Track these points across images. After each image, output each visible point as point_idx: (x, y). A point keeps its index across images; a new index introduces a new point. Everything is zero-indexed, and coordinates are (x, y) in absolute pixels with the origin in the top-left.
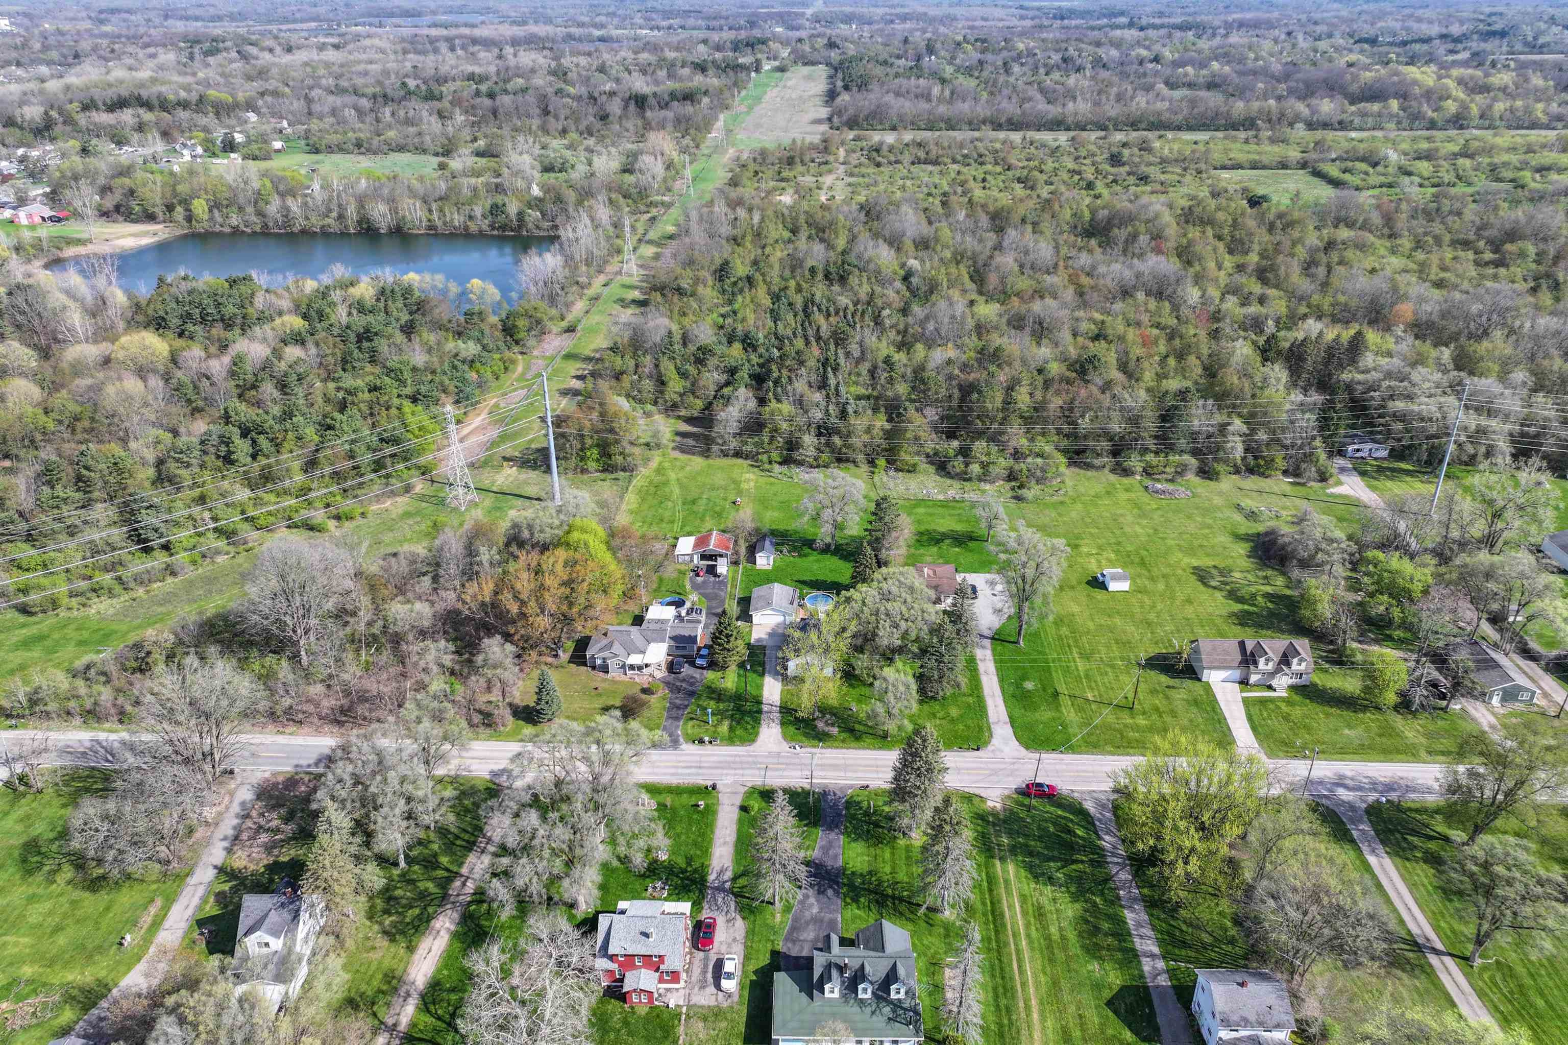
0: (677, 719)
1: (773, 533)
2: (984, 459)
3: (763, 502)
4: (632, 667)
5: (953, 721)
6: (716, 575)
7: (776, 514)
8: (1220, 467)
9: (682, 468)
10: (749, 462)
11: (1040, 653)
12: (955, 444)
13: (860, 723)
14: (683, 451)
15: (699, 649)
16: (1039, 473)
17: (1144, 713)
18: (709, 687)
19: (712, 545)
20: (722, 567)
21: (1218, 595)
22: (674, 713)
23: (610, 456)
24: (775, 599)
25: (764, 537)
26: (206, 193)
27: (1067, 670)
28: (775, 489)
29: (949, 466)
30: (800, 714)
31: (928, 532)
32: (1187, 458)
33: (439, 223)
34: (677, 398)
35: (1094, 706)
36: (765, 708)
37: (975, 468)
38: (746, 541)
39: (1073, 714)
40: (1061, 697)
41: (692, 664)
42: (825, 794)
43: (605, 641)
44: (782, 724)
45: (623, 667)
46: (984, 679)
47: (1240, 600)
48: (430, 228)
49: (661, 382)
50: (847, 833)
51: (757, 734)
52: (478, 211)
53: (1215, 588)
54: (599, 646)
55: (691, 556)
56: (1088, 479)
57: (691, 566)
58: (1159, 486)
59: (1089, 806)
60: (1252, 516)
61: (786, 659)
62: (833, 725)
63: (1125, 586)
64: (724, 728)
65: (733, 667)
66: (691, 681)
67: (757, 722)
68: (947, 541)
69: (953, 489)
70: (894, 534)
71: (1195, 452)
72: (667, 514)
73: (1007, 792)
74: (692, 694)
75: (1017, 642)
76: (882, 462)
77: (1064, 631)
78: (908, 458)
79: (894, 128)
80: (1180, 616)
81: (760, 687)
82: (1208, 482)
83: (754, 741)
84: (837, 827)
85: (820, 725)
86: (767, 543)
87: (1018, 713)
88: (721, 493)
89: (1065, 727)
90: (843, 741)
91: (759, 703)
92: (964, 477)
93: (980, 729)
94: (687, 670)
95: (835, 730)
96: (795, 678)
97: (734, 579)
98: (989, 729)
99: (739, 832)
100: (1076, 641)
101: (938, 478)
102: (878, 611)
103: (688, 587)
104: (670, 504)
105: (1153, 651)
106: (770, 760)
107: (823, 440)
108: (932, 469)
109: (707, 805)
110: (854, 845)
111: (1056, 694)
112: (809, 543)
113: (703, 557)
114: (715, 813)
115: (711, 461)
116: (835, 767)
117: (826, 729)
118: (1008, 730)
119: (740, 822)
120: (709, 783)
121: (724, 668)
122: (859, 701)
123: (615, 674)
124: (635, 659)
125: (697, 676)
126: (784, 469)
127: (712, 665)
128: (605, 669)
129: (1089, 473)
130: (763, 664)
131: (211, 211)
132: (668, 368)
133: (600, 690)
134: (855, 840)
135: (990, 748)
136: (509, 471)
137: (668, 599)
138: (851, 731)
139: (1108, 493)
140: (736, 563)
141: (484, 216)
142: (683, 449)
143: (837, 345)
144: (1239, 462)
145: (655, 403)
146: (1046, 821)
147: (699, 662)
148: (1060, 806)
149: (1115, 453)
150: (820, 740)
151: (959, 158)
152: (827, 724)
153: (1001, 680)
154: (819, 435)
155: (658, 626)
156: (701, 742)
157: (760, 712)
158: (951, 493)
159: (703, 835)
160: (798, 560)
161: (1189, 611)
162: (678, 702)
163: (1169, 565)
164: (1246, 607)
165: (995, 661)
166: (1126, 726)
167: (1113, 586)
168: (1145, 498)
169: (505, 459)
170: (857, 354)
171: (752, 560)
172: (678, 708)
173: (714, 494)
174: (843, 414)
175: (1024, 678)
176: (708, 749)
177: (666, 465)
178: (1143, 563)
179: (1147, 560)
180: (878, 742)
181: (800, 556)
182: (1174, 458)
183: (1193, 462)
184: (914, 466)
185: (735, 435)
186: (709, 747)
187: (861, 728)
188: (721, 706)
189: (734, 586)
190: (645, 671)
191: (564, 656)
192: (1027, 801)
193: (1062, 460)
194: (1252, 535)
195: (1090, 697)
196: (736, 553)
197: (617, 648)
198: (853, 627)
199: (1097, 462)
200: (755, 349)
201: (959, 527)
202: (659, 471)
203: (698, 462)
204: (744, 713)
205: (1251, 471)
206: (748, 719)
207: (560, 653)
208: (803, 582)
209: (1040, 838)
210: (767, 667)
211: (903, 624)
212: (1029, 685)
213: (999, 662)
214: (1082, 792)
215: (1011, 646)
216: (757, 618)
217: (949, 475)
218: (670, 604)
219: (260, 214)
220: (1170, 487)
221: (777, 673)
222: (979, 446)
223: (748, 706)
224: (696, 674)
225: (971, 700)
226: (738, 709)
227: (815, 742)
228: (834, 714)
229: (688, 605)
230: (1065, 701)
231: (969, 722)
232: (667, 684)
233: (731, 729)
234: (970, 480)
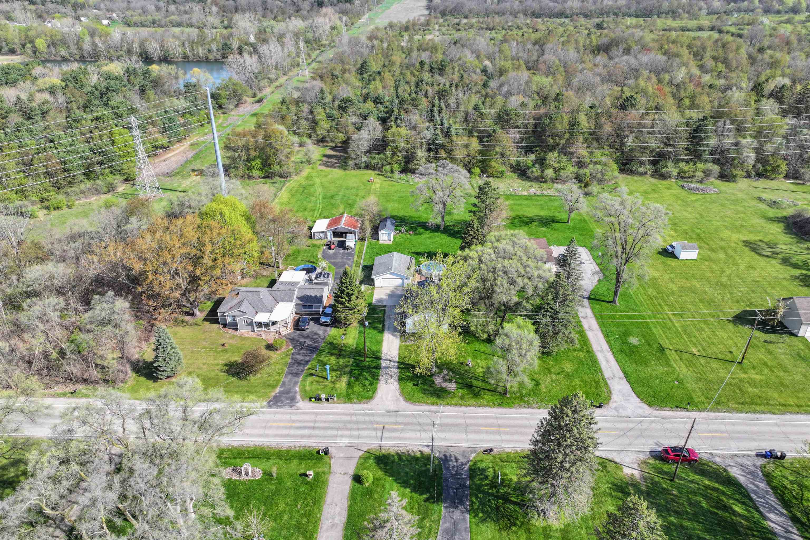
0: (297, 374)
1: (394, 218)
2: (556, 165)
3: (387, 197)
4: (260, 325)
5: (568, 376)
6: (345, 248)
7: (396, 205)
8: (738, 172)
9: (326, 176)
10: (376, 172)
11: (634, 310)
12: (532, 157)
13: (477, 379)
14: (327, 166)
15: (325, 307)
16: (599, 176)
17: (754, 368)
18: (331, 344)
19: (343, 225)
20: (350, 242)
21: (773, 262)
22: (295, 369)
23: (270, 166)
24: (395, 265)
25: (386, 219)
26: (46, 35)
27: (664, 326)
28: (395, 189)
29: (529, 172)
30: (418, 371)
31: (518, 217)
32: (710, 166)
33: (190, 54)
34: (325, 133)
35: (702, 361)
36: (384, 364)
37: (549, 173)
38: (371, 221)
39: (684, 370)
40: (667, 352)
41: (317, 320)
42: (446, 459)
43: (236, 301)
44: (400, 379)
45: (251, 324)
46: (590, 335)
47: (795, 266)
48: (184, 58)
49: (315, 123)
50: (473, 511)
51: (375, 391)
52: (214, 47)
53: (768, 257)
54: (230, 305)
55: (325, 233)
56: (636, 181)
57: (325, 241)
58: (693, 185)
59: (735, 472)
60: (773, 204)
61: (404, 316)
62: (450, 381)
63: (693, 255)
64: (343, 384)
65: (355, 324)
66: (313, 337)
67: (376, 377)
68: (535, 223)
69: (534, 188)
70: (495, 214)
71: (716, 162)
72: (310, 206)
73: (642, 457)
74: (314, 350)
75: (613, 302)
76: (477, 170)
77: (651, 292)
78: (496, 165)
79: (466, 17)
80: (749, 279)
81: (379, 343)
82: (727, 184)
83: (370, 398)
84: (462, 502)
85: (438, 381)
86: (389, 222)
87: (631, 368)
88: (354, 191)
89: (681, 382)
90: (462, 398)
91: (378, 358)
92: (541, 179)
93: (597, 384)
94: (312, 327)
95: (452, 386)
96: (413, 334)
97: (360, 251)
98: (606, 384)
99: (350, 508)
100: (664, 300)
101: (520, 181)
102: (495, 269)
103: (320, 255)
104: (313, 199)
105: (738, 309)
106: (386, 419)
107: (432, 154)
108: (515, 176)
109: (317, 474)
110: (483, 527)
111: (662, 349)
112: (424, 226)
113: (335, 234)
114: (325, 483)
115: (348, 172)
116: (454, 427)
117: (445, 385)
118: (626, 387)
119: (353, 495)
120: (322, 447)
121: (346, 325)
122: (475, 357)
123: (244, 331)
124: (262, 317)
125: (321, 332)
126: (403, 176)
127: (335, 322)
128: (234, 327)
129: (635, 178)
130: (382, 322)
131: (48, 46)
132: (320, 114)
133: (227, 347)
134: (483, 521)
135: (612, 405)
136: (194, 178)
137: (302, 266)
138: (469, 387)
139: (654, 190)
140: (363, 239)
141: (218, 50)
142: (327, 165)
143: (440, 99)
144: (750, 169)
145: (310, 136)
146: (694, 493)
147: (324, 319)
148: (703, 473)
149: (654, 163)
150: (439, 397)
151: (506, 27)
152: (445, 380)
153: (607, 336)
154: (429, 150)
155: (286, 288)
156: (318, 399)
157: (378, 367)
158: (532, 191)
159: (308, 515)
160: (414, 237)
161: (755, 274)
162: (300, 357)
163: (722, 240)
164: (804, 272)
165: (596, 317)
166: (741, 381)
167: (684, 255)
168: (684, 193)
169: (193, 170)
170: (454, 106)
171: (375, 235)
172: (299, 363)
173: (347, 192)
174: (447, 135)
175: (627, 333)
176: (324, 407)
177: (314, 174)
178: (699, 238)
179: (703, 235)
180: (497, 399)
181: (416, 234)
182: (701, 166)
183: (716, 168)
184: (502, 173)
185: (366, 153)
186: (326, 404)
187: (479, 384)
188: (341, 361)
189: (360, 257)
190: (271, 328)
191: (200, 315)
192: (666, 467)
193: (615, 167)
194: (781, 218)
195: (695, 351)
196: (363, 230)
197: (246, 307)
198: (472, 284)
199: (641, 170)
200: (382, 103)
201: (544, 213)
202: (308, 178)
203: (337, 173)
204: (363, 369)
205: (760, 175)
206: (366, 374)
207: (197, 311)
208: (419, 254)
209: (694, 517)
210: (387, 323)
211: (520, 281)
212: (634, 340)
213: (599, 318)
214: (724, 457)
215: (607, 305)
216: (378, 281)
217: (529, 179)
218: (302, 270)
219: (80, 49)
220: (699, 186)
221: (395, 330)
222: (552, 158)
223: (367, 362)
224: (320, 330)
225: (581, 355)
226: (358, 364)
227: (434, 399)
228: (450, 369)
229: (318, 270)
230: (672, 355)
231: (585, 378)
232: (292, 340)
233: (349, 385)
234: (546, 182)
